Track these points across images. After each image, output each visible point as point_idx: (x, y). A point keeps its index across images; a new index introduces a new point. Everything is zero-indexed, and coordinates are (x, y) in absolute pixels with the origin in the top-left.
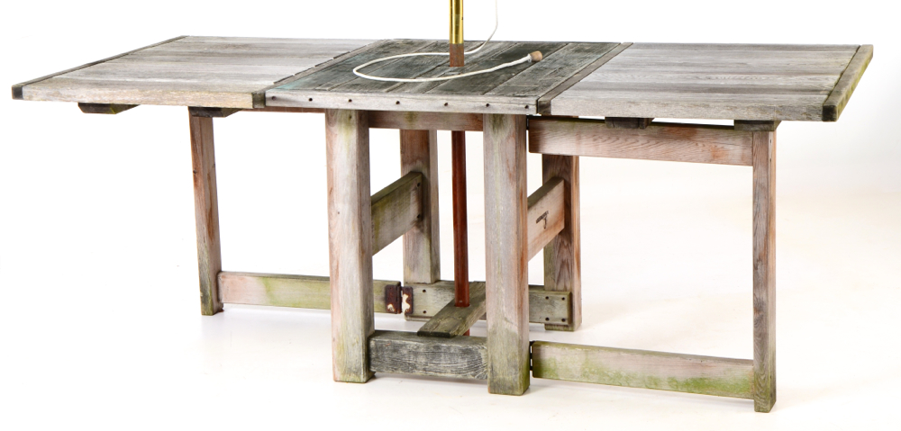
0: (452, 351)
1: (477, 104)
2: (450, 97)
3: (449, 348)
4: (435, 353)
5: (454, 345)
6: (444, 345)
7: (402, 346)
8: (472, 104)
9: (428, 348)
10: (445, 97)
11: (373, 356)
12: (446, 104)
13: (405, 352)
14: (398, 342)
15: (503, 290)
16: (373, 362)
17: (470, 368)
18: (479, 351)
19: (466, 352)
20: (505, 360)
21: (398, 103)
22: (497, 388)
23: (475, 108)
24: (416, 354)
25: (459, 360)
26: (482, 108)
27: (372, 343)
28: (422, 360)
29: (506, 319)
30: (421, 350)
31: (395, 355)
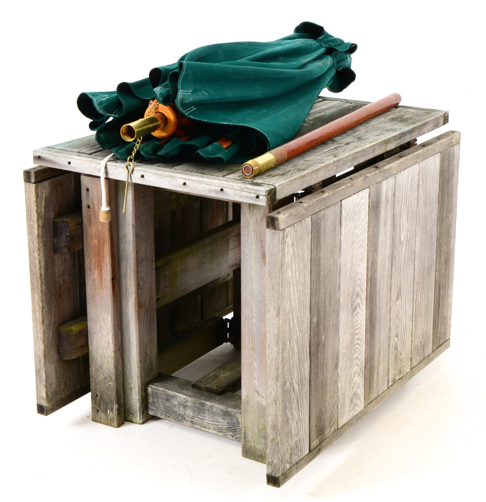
0: (215, 410)
1: (213, 188)
2: (188, 177)
3: (212, 407)
4: (200, 409)
5: (216, 405)
6: (208, 403)
7: (173, 397)
8: (207, 187)
9: (194, 403)
10: (184, 176)
11: (150, 400)
12: (185, 184)
13: (176, 403)
14: (170, 392)
15: (256, 365)
16: (150, 407)
17: (229, 429)
18: (238, 415)
19: (226, 414)
20: (256, 430)
21: (143, 176)
22: (248, 453)
23: (210, 191)
24: (185, 407)
25: (221, 420)
26: (216, 191)
27: (150, 389)
28: (189, 413)
29: (258, 392)
30: (189, 404)
31: (167, 404)
